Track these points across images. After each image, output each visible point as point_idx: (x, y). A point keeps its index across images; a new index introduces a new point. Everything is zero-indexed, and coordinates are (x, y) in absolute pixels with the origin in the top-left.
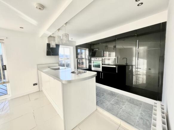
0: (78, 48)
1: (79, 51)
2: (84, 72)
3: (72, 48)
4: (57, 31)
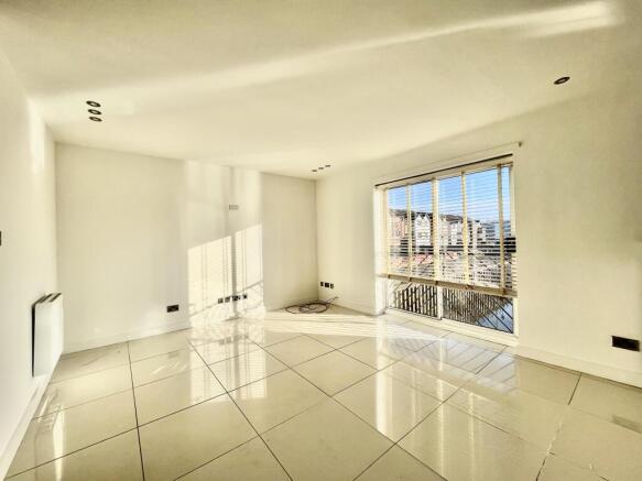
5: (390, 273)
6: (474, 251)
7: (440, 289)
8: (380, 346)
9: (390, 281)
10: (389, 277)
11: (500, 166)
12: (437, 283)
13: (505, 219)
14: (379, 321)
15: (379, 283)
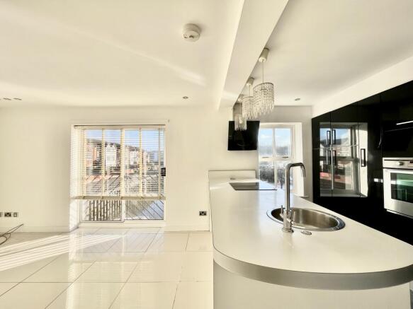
0: (321, 123)
1: (324, 134)
2: (334, 225)
3: (298, 127)
4: (248, 85)
5: (85, 195)
6: (145, 175)
7: (124, 202)
8: (72, 257)
9: (84, 201)
10: (84, 198)
11: (159, 129)
12: (122, 198)
13: (161, 150)
15: (74, 205)
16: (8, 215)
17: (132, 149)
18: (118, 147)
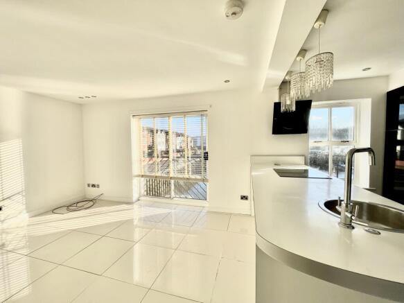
4: (298, 58)
5: (143, 174)
6: (190, 159)
7: (172, 181)
8: (136, 222)
9: (143, 179)
10: (142, 176)
11: (201, 115)
12: (171, 178)
13: (204, 135)
14: (135, 206)
15: (136, 181)
16: (93, 186)
17: (178, 135)
18: (167, 133)
